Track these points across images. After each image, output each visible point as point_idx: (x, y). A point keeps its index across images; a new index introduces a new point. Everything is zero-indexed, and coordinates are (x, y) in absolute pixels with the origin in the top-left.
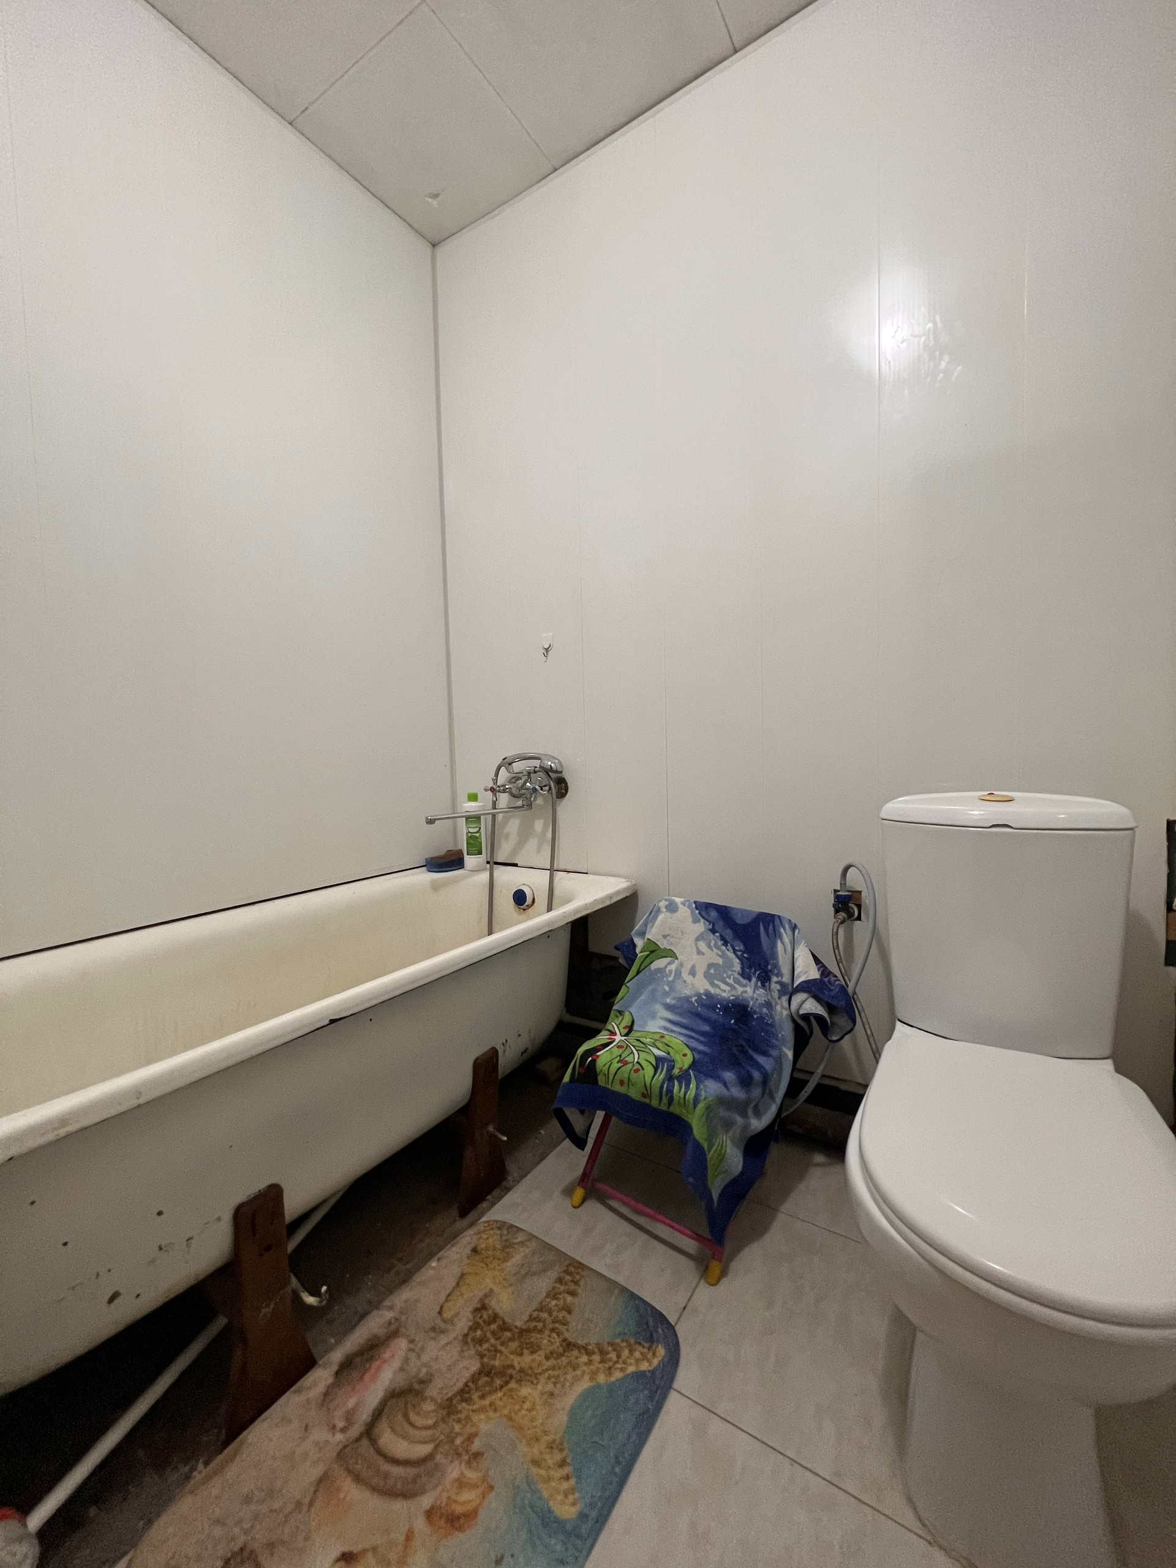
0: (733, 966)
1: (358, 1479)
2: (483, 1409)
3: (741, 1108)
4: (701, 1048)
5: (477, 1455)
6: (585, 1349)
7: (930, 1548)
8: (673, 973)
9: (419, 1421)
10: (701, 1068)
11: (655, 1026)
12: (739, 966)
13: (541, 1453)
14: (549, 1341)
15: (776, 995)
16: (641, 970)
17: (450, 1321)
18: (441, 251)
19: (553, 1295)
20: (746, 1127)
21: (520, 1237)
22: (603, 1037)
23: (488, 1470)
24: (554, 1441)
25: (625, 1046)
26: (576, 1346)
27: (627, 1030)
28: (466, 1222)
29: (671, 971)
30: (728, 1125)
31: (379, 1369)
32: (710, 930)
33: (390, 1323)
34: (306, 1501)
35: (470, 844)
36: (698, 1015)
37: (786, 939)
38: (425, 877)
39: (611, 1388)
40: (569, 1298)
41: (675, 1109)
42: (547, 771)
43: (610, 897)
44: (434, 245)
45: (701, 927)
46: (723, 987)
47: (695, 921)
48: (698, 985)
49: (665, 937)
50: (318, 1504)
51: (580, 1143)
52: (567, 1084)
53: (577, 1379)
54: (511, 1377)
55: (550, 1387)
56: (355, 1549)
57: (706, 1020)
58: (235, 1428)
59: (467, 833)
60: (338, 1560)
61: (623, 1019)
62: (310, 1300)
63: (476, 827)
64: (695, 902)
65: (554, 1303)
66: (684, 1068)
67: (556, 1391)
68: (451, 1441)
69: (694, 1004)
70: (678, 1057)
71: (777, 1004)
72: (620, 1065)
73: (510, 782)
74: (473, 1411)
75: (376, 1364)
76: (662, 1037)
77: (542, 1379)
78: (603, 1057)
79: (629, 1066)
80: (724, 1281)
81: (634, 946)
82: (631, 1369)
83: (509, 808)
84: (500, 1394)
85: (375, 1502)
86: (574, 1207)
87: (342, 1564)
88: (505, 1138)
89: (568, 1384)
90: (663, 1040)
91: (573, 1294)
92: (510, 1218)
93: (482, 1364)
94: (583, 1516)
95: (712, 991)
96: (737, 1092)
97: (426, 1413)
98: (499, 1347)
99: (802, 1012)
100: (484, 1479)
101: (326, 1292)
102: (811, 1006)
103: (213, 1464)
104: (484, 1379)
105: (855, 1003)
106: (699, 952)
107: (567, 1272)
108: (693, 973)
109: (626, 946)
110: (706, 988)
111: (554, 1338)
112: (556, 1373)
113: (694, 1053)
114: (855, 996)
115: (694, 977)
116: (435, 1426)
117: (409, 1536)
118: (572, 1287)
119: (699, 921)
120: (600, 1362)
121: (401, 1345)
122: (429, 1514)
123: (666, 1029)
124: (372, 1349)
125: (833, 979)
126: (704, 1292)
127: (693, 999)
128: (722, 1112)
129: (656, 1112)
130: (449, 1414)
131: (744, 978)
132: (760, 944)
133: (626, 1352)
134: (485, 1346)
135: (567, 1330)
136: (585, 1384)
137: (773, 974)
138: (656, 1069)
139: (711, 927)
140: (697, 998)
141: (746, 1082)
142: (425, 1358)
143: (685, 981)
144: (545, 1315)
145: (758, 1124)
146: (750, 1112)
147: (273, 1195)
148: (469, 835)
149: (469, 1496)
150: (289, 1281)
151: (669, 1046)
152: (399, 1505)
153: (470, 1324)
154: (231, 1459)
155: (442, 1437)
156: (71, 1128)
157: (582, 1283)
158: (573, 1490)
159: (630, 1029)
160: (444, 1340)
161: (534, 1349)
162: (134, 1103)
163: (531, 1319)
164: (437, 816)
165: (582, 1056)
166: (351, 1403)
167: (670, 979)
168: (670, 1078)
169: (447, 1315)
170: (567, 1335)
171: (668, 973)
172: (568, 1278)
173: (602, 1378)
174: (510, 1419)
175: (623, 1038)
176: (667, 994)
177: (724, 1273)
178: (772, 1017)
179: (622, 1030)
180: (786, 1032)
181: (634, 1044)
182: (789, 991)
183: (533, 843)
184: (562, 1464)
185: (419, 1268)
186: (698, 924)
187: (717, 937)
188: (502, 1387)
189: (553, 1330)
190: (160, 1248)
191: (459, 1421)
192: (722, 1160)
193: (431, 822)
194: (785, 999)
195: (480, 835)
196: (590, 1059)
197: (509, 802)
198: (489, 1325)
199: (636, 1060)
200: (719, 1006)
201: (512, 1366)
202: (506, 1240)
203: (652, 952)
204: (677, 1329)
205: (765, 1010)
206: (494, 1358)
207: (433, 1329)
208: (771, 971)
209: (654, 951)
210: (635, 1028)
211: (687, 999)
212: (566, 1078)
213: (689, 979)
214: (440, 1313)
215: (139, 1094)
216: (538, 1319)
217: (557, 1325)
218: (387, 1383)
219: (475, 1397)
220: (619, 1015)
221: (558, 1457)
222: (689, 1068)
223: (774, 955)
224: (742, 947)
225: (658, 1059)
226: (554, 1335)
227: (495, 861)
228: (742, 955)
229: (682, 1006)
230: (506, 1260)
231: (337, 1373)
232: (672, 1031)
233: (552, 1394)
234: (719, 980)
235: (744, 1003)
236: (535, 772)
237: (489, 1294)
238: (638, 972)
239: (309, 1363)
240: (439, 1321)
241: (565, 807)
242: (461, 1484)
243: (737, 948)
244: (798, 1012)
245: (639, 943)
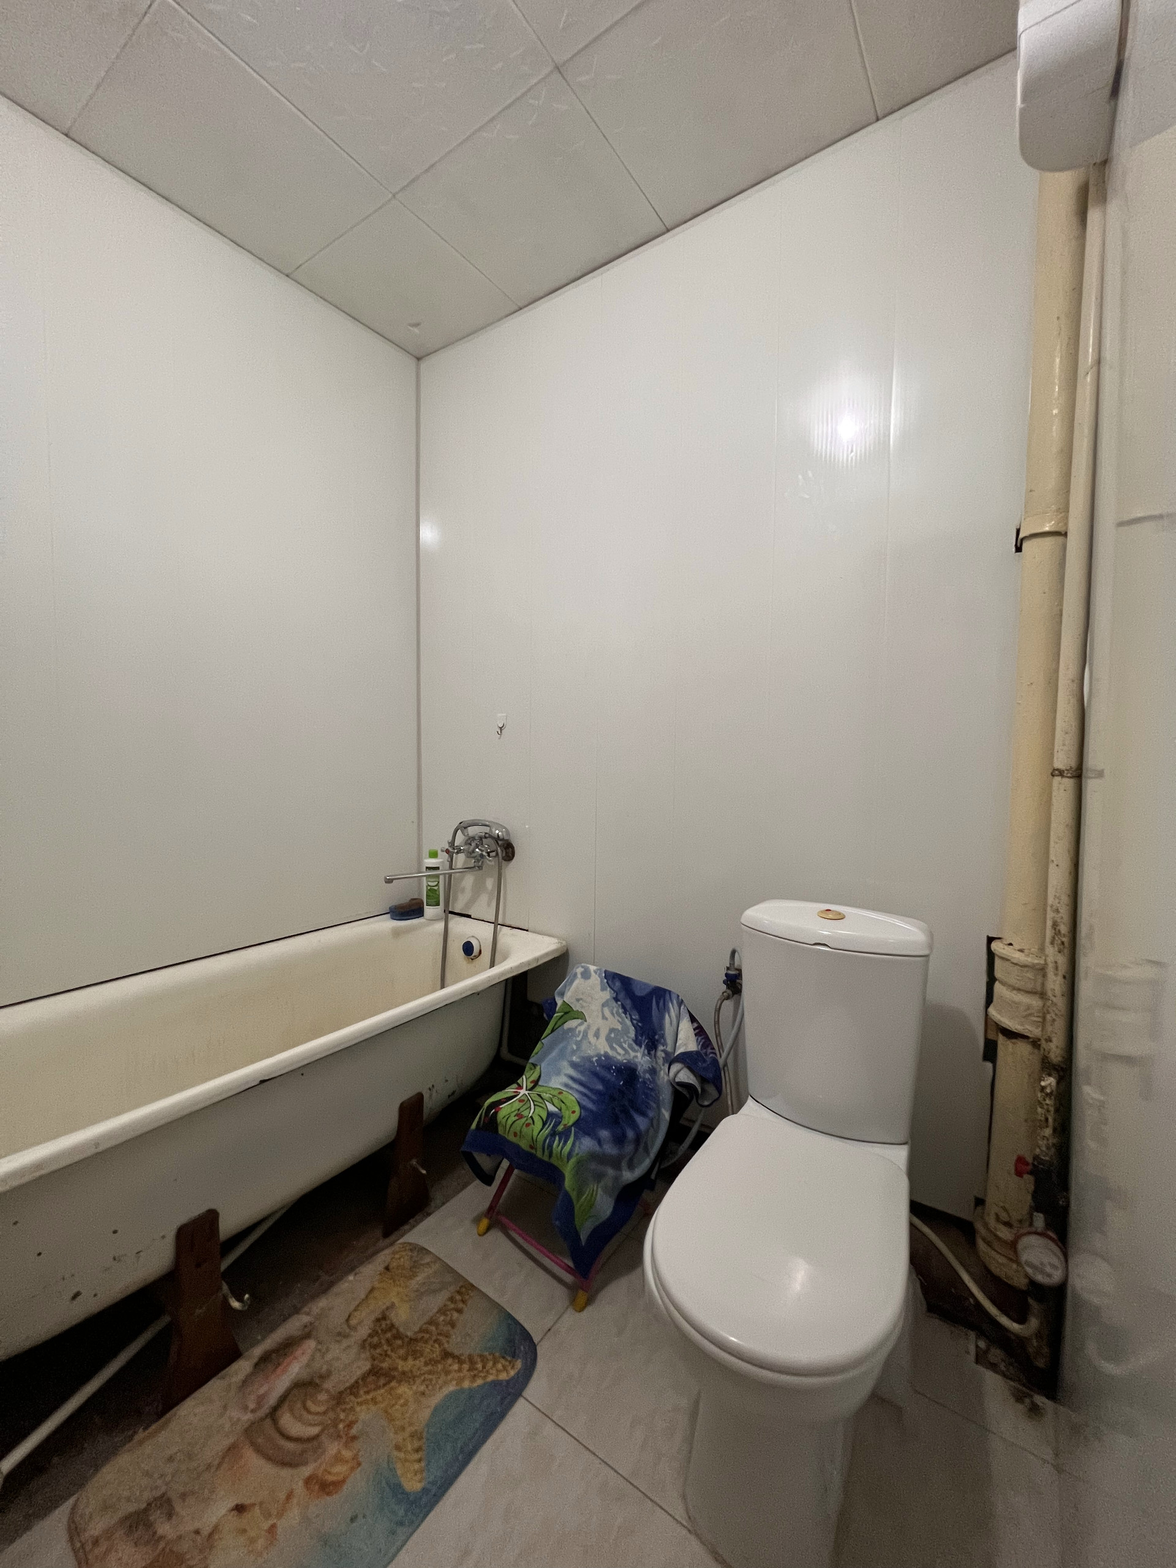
0: (629, 1033)
1: (259, 1450)
2: (366, 1402)
3: (616, 1163)
4: (590, 1105)
5: (354, 1438)
6: (458, 1359)
7: (689, 1535)
8: (581, 1035)
9: (313, 1408)
10: (585, 1126)
11: (557, 1082)
12: (634, 1033)
13: (404, 1440)
14: (431, 1350)
15: (660, 1061)
16: (555, 1028)
17: (354, 1328)
18: (424, 365)
19: (443, 1311)
20: (616, 1179)
21: (427, 1259)
22: (510, 1091)
23: (359, 1451)
24: (416, 1431)
25: (526, 1100)
26: (453, 1356)
27: (533, 1084)
28: (388, 1241)
29: (579, 1032)
30: (599, 1177)
31: (289, 1365)
32: (614, 998)
33: (306, 1326)
34: (216, 1462)
35: (429, 896)
36: (595, 1074)
37: (673, 1013)
38: (388, 924)
39: (471, 1393)
40: (455, 1315)
41: (554, 1161)
42: (497, 839)
43: (537, 959)
44: (419, 359)
45: (607, 995)
46: (620, 1050)
47: (603, 989)
48: (599, 1046)
49: (578, 1000)
50: (225, 1465)
51: (488, 1180)
52: (473, 1130)
53: (446, 1383)
54: (394, 1377)
55: (422, 1388)
56: (247, 1501)
57: (602, 1080)
58: (170, 1402)
59: (427, 887)
60: (233, 1510)
61: (534, 1072)
62: (236, 1304)
63: (435, 881)
64: (606, 972)
65: (442, 1318)
66: (568, 1125)
67: (427, 1392)
68: (336, 1426)
69: (594, 1063)
70: (566, 1113)
71: (661, 1069)
72: (516, 1118)
73: (466, 844)
74: (358, 1403)
75: (287, 1360)
76: (560, 1093)
77: (418, 1381)
78: (505, 1109)
79: (523, 1120)
80: (590, 1309)
81: (556, 1004)
82: (491, 1378)
83: (465, 868)
84: (382, 1391)
85: (269, 1468)
86: (480, 1235)
87: (235, 1513)
88: (424, 1172)
89: (438, 1386)
90: (560, 1096)
91: (460, 1311)
92: (423, 1242)
93: (372, 1365)
94: (425, 1490)
95: (611, 1053)
96: (610, 1149)
97: (319, 1403)
98: (389, 1353)
99: (677, 1080)
100: (355, 1457)
101: (248, 1299)
102: (685, 1076)
103: (150, 1430)
104: (371, 1378)
105: (724, 1073)
106: (604, 1018)
107: (458, 1292)
108: (597, 1035)
109: (549, 1004)
110: (606, 1050)
111: (436, 1348)
112: (430, 1377)
113: (582, 1111)
114: (726, 1068)
115: (598, 1038)
116: (325, 1413)
117: (289, 1496)
118: (461, 1305)
119: (606, 990)
120: (468, 1370)
121: (311, 1344)
122: (308, 1481)
123: (566, 1085)
124: (287, 1347)
125: (709, 1051)
126: (570, 1318)
127: (594, 1059)
128: (593, 1166)
129: (541, 1161)
130: (338, 1403)
131: (636, 1044)
132: (651, 1013)
133: (490, 1364)
134: (378, 1351)
135: (448, 1342)
136: (452, 1388)
137: (660, 1043)
138: (544, 1124)
139: (615, 995)
140: (597, 1058)
141: (619, 1140)
142: (329, 1356)
143: (590, 1043)
144: (433, 1328)
145: (629, 1176)
146: (624, 1164)
147: (211, 1218)
148: (429, 888)
149: (340, 1469)
150: (220, 1288)
151: (563, 1103)
152: (285, 1472)
153: (370, 1331)
154: (163, 1427)
155: (329, 1422)
156: (43, 1172)
157: (469, 1302)
158: (422, 1471)
159: (536, 1083)
160: (345, 1343)
161: (416, 1355)
162: (93, 1151)
163: (421, 1330)
164: (397, 875)
165: (488, 1107)
166: (262, 1391)
167: (579, 1039)
168: (553, 1134)
169: (353, 1322)
170: (446, 1345)
171: (577, 1033)
172: (458, 1297)
173: (466, 1384)
174: (386, 1412)
175: (527, 1093)
176: (574, 1052)
177: (590, 1301)
178: (654, 1081)
179: (529, 1084)
180: (666, 1096)
181: (534, 1099)
182: (671, 1060)
183: (484, 898)
184: (417, 1450)
185: (340, 1279)
186: (605, 992)
187: (619, 1005)
188: (384, 1385)
189: (435, 1341)
190: (115, 1259)
191: (344, 1411)
192: (591, 1207)
193: (389, 881)
194: (667, 1065)
195: (439, 888)
196: (494, 1111)
197: (465, 862)
198: (385, 1333)
199: (530, 1115)
200: (614, 1068)
201: (396, 1369)
202: (415, 1262)
203: (566, 1013)
204: (538, 1348)
205: (647, 1076)
206: (383, 1361)
207: (339, 1334)
208: (657, 1041)
209: (569, 1013)
210: (540, 1083)
211: (589, 1059)
212: (474, 1126)
213: (592, 1039)
214: (347, 1320)
215: (97, 1145)
216: (427, 1331)
217: (441, 1338)
218: (292, 1377)
219: (361, 1392)
220: (533, 1068)
221: (416, 1444)
222: (572, 1126)
223: (662, 1027)
224: (637, 1017)
225: (550, 1115)
226: (437, 1346)
227: (450, 910)
228: (637, 1024)
229: (584, 1065)
230: (411, 1278)
231: (256, 1365)
232: (571, 1088)
233: (423, 1394)
234: (617, 1044)
235: (633, 1066)
236: (486, 838)
237: (392, 1306)
238: (553, 1031)
239: (235, 1355)
240: (345, 1327)
241: (512, 870)
242: (338, 1459)
243: (633, 1017)
244: (675, 1079)
245: (559, 1002)
